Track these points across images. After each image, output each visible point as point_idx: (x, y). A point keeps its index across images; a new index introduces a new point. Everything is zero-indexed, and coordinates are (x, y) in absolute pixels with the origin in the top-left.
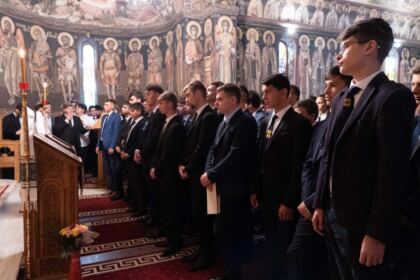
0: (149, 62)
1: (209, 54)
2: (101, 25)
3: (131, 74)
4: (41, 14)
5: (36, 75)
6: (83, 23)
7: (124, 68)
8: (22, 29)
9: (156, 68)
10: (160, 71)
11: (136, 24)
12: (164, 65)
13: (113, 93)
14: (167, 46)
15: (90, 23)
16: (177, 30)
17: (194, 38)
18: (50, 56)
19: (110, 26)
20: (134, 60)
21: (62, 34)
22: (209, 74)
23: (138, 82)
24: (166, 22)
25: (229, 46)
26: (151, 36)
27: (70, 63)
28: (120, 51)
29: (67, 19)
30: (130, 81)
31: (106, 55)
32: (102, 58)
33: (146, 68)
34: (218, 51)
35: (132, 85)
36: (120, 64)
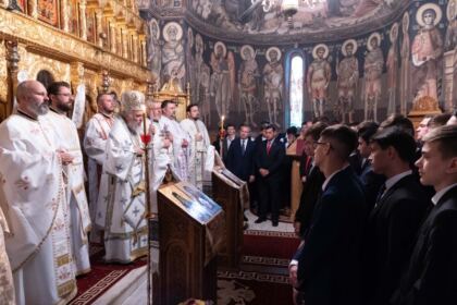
0: (366, 66)
1: (451, 48)
2: (311, 32)
3: (343, 84)
4: (251, 32)
5: (244, 95)
6: (292, 33)
7: (334, 77)
8: (233, 51)
9: (374, 74)
10: (379, 77)
11: (351, 21)
12: (385, 69)
13: (321, 107)
14: (391, 44)
15: (299, 32)
16: (404, 21)
17: (427, 27)
18: (257, 74)
19: (321, 30)
20: (347, 67)
21: (270, 49)
22: (450, 77)
23: (350, 93)
24: (391, 12)
26: (370, 34)
27: (276, 80)
28: (331, 58)
29: (275, 33)
30: (341, 93)
31: (315, 65)
32: (310, 69)
33: (361, 75)
35: (343, 98)
36: (330, 74)
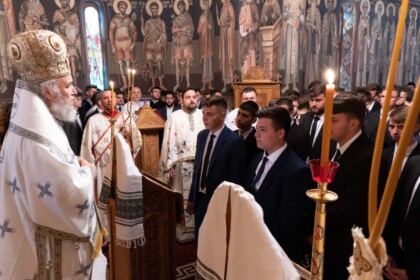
0: (174, 30)
3: (150, 46)
7: (140, 38)
9: (183, 39)
10: (189, 43)
12: (196, 36)
20: (154, 29)
23: (159, 57)
25: (298, 12)
28: (134, 16)
30: (149, 56)
31: (117, 21)
32: (112, 25)
33: (170, 39)
34: (286, 19)
35: (152, 61)
36: (135, 34)
